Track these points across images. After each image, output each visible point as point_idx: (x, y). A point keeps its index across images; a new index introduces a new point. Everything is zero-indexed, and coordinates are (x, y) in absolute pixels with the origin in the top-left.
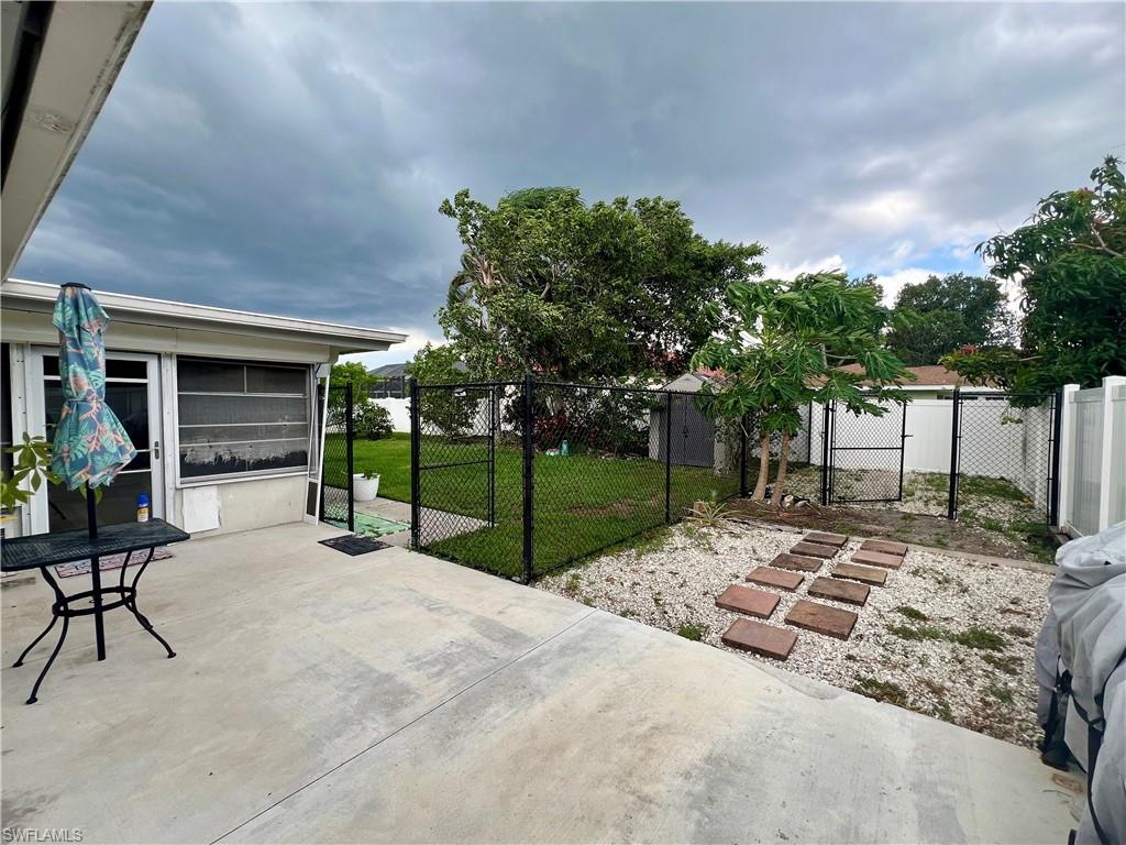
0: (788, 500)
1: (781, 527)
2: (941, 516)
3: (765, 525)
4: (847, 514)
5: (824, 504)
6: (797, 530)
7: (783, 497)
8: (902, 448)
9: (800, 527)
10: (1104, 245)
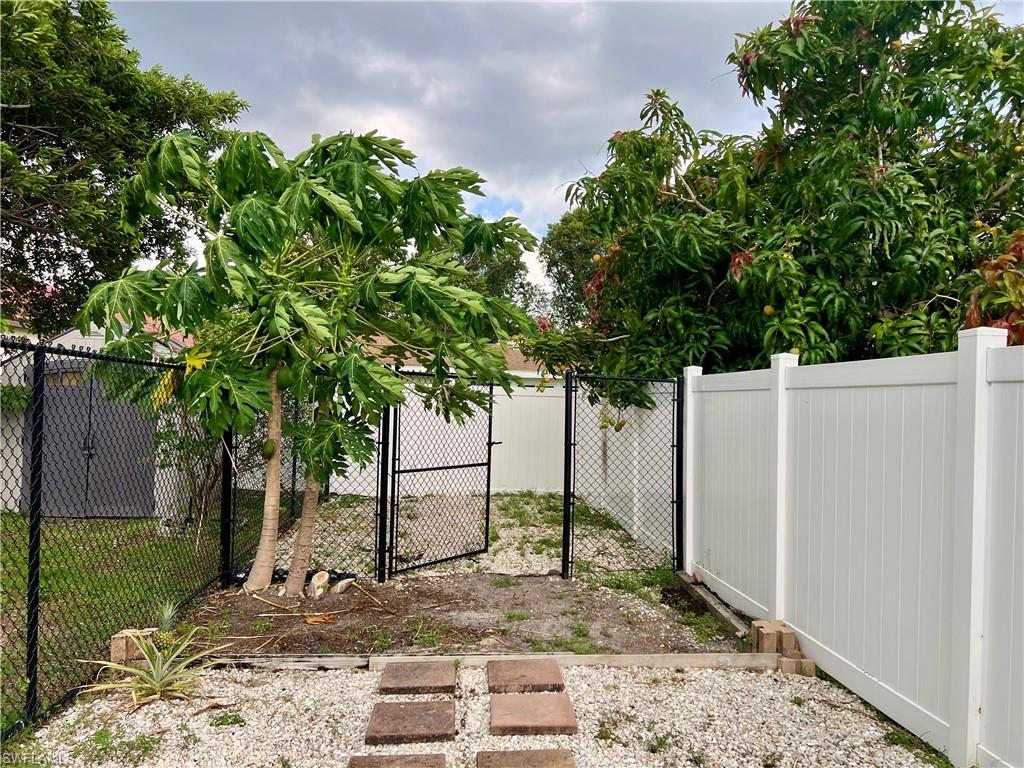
0: (320, 580)
1: (326, 662)
2: (551, 573)
3: (290, 663)
4: (421, 593)
5: (381, 579)
6: (359, 661)
7: (309, 577)
8: (488, 464)
9: (362, 651)
10: (693, 196)
